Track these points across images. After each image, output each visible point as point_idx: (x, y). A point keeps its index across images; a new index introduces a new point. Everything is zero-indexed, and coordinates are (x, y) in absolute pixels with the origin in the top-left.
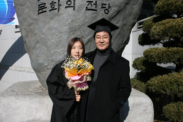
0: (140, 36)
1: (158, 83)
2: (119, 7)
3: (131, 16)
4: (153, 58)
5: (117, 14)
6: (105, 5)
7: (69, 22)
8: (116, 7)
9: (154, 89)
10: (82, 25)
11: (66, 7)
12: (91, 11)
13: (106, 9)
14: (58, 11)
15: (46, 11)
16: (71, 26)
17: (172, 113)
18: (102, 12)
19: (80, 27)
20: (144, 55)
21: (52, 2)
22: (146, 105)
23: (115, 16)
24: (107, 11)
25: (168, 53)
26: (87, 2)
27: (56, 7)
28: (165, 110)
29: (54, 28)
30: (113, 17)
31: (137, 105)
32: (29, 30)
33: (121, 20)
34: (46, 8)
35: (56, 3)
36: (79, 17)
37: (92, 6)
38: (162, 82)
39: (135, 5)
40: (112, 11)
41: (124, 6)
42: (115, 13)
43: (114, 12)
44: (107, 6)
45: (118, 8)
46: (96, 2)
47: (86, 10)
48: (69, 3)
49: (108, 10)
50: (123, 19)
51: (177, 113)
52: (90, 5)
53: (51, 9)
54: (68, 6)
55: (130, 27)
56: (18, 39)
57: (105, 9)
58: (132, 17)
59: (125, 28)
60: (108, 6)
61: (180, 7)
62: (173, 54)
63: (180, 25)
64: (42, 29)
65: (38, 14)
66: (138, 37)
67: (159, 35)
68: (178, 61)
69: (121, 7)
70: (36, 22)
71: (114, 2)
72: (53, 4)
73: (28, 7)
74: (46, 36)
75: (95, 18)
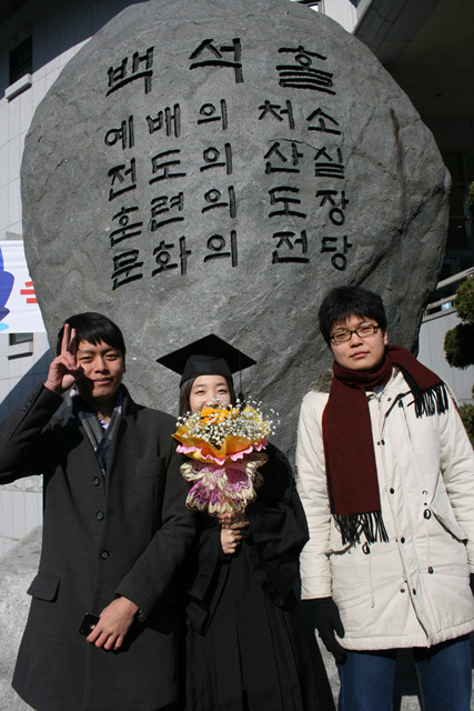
0: (449, 334)
2: (379, 243)
3: (418, 271)
5: (373, 268)
6: (334, 240)
7: (220, 304)
8: (369, 245)
10: (264, 313)
11: (207, 259)
12: (291, 264)
13: (339, 255)
14: (183, 271)
15: (140, 276)
16: (230, 316)
18: (324, 263)
19: (258, 319)
21: (158, 245)
23: (367, 274)
24: (340, 260)
26: (275, 236)
27: (175, 259)
29: (171, 329)
30: (363, 279)
33: (388, 286)
34: (140, 264)
35: (172, 246)
36: (251, 286)
37: (291, 247)
39: (426, 233)
40: (358, 258)
41: (393, 240)
42: (369, 266)
43: (363, 260)
44: (340, 245)
45: (375, 249)
46: (303, 233)
47: (273, 262)
48: (216, 243)
49: (344, 258)
50: (394, 282)
52: (285, 246)
53: (159, 266)
54: (214, 252)
55: (419, 306)
56: (19, 379)
57: (333, 254)
58: (421, 273)
59: (401, 312)
60: (342, 243)
64: (130, 335)
65: (114, 288)
66: (444, 341)
69: (384, 243)
71: (360, 231)
72: (162, 249)
73: (78, 269)
74: (145, 356)
75: (304, 286)
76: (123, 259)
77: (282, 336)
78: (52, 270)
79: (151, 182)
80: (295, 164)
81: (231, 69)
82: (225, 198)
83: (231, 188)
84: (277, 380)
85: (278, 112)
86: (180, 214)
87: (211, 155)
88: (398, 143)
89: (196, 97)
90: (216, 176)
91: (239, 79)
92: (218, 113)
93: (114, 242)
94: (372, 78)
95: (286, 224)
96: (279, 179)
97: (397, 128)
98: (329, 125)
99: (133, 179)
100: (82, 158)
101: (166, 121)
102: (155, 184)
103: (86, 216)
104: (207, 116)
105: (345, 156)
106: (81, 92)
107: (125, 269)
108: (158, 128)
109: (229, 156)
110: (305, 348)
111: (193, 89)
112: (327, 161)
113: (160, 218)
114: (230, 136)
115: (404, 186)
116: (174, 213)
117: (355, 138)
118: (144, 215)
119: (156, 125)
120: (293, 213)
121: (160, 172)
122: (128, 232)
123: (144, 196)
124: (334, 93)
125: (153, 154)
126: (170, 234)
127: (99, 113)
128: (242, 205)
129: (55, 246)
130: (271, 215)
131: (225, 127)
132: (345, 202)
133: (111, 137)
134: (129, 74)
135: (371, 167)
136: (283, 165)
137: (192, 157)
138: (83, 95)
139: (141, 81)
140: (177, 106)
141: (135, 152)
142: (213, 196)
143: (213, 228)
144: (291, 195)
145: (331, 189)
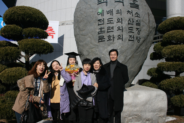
1: (168, 83)
2: (144, 38)
4: (165, 68)
6: (138, 37)
9: (165, 87)
11: (118, 39)
12: (131, 41)
14: (113, 41)
15: (105, 41)
17: (177, 101)
18: (136, 41)
19: (126, 51)
20: (158, 66)
22: (163, 95)
23: (142, 43)
24: (139, 41)
25: (174, 65)
26: (129, 36)
28: (172, 100)
31: (158, 95)
32: (90, 51)
34: (105, 39)
35: (111, 36)
36: (125, 45)
38: (170, 83)
39: (151, 36)
41: (147, 37)
43: (142, 41)
44: (139, 38)
46: (133, 36)
47: (129, 41)
48: (119, 37)
50: (146, 45)
51: (180, 101)
52: (131, 38)
53: (109, 40)
59: (146, 50)
61: (179, 39)
62: (176, 65)
63: (180, 49)
64: (102, 51)
65: (98, 42)
66: (150, 55)
67: (168, 55)
68: (179, 70)
70: (97, 47)
71: (142, 36)
72: (109, 37)
73: (90, 37)
74: (105, 55)
75: (133, 45)
76: (101, 37)
77: (129, 54)
78: (83, 36)
79: (107, 24)
80: (133, 23)
81: (122, 3)
82: (121, 29)
83: (122, 27)
84: (127, 61)
85: (130, 13)
86: (113, 31)
87: (119, 20)
88: (149, 19)
89: (116, 8)
90: (119, 24)
91: (123, 6)
92: (120, 12)
93: (99, 34)
94: (145, 6)
95: (131, 34)
96: (130, 26)
97: (149, 16)
98: (138, 16)
99: (104, 22)
100: (92, 16)
101: (110, 12)
102: (108, 24)
103: (92, 28)
104: (118, 12)
105: (141, 22)
106: (91, 3)
107: (101, 39)
108: (109, 13)
109: (122, 21)
110: (132, 56)
111: (115, 6)
112: (138, 23)
113: (109, 31)
114: (122, 17)
115: (149, 28)
116: (112, 30)
117: (142, 18)
118: (106, 29)
119: (108, 13)
120: (132, 32)
121: (109, 22)
122: (102, 32)
123: (106, 26)
124: (139, 9)
125: (108, 18)
126: (111, 34)
127: (96, 8)
128: (124, 30)
129: (84, 32)
130: (129, 32)
131: (121, 15)
132: (140, 30)
133: (99, 14)
134: (102, 1)
135: (145, 24)
136: (131, 23)
137: (115, 20)
138: (92, 3)
139: (105, 3)
140: (112, 9)
141: (104, 17)
142: (119, 28)
143: (119, 34)
144: (132, 29)
145: (138, 28)
